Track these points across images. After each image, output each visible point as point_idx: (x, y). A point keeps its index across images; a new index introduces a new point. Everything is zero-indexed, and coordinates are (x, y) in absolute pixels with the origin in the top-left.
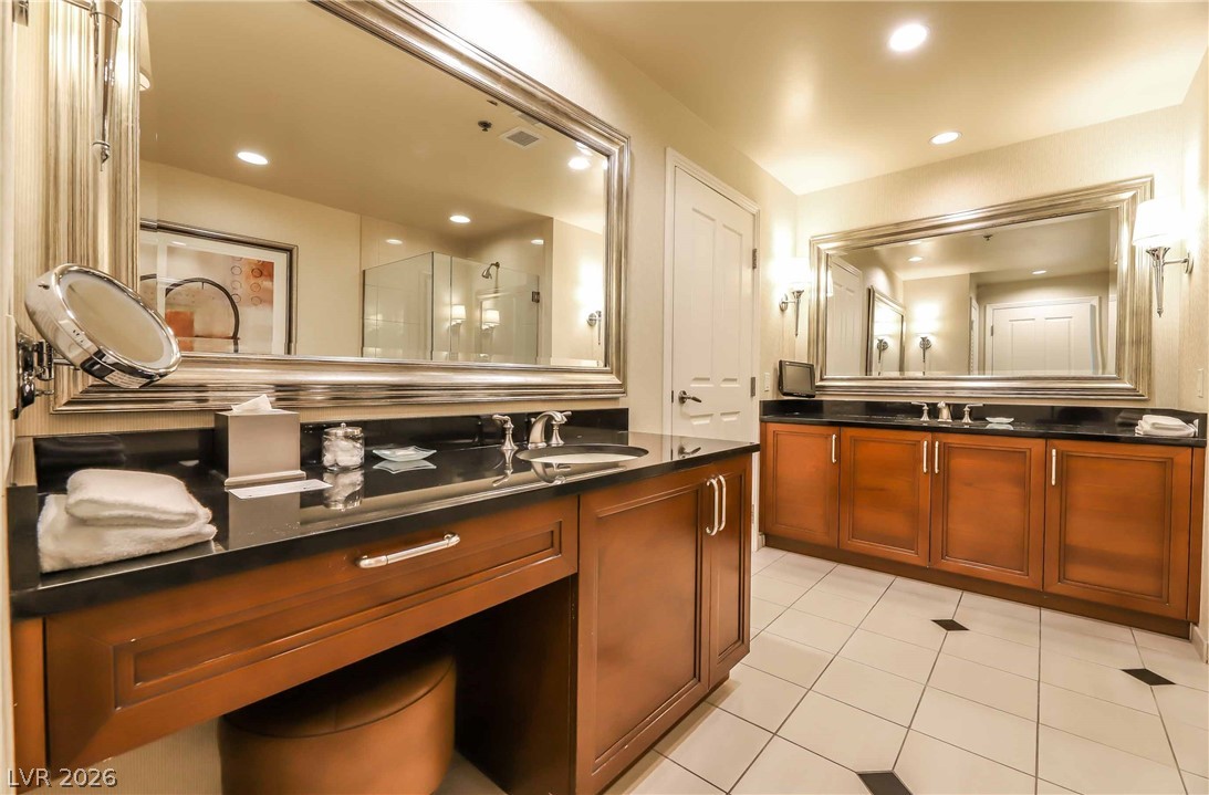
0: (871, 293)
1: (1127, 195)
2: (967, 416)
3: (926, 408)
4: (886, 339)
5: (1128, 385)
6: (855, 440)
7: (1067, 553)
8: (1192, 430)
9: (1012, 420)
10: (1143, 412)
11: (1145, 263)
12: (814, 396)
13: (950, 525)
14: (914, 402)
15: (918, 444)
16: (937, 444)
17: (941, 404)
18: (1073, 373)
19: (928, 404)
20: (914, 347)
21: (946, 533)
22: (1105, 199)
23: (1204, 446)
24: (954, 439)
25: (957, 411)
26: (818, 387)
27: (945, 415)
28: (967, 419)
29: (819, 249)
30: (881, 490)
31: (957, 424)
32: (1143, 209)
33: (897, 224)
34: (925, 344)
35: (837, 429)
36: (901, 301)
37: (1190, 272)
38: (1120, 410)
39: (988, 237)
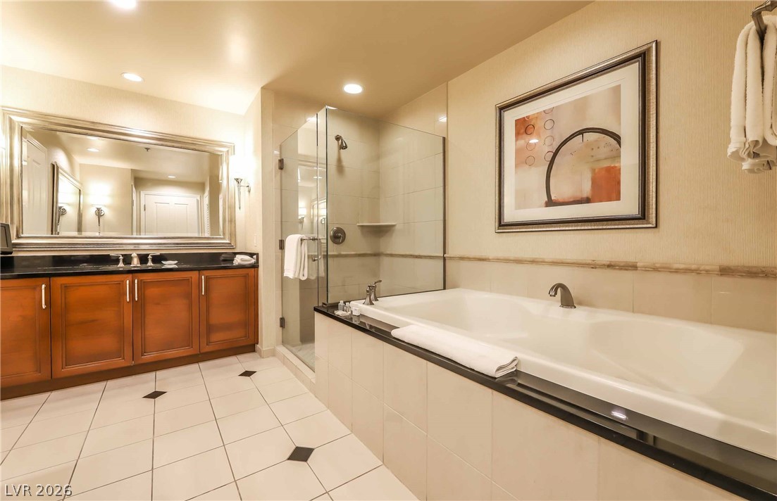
0: (54, 169)
1: (225, 150)
2: (150, 261)
3: (121, 258)
4: (65, 207)
5: (228, 241)
6: (66, 287)
7: (210, 329)
8: (253, 261)
9: (176, 262)
10: (236, 254)
11: (233, 184)
12: (11, 253)
13: (147, 333)
14: (112, 254)
15: (122, 284)
16: (136, 282)
17: (134, 254)
18: (190, 235)
19: (122, 255)
20: (90, 215)
21: (143, 339)
22: (217, 148)
23: (258, 267)
24: (147, 277)
25: (143, 259)
26: (15, 245)
27: (136, 262)
28: (150, 263)
29: (11, 120)
30: (93, 321)
31: (144, 267)
32: (232, 158)
33: (93, 123)
34: (99, 213)
35: (47, 279)
36: (78, 178)
37: (249, 191)
38: (223, 253)
39: (147, 149)
